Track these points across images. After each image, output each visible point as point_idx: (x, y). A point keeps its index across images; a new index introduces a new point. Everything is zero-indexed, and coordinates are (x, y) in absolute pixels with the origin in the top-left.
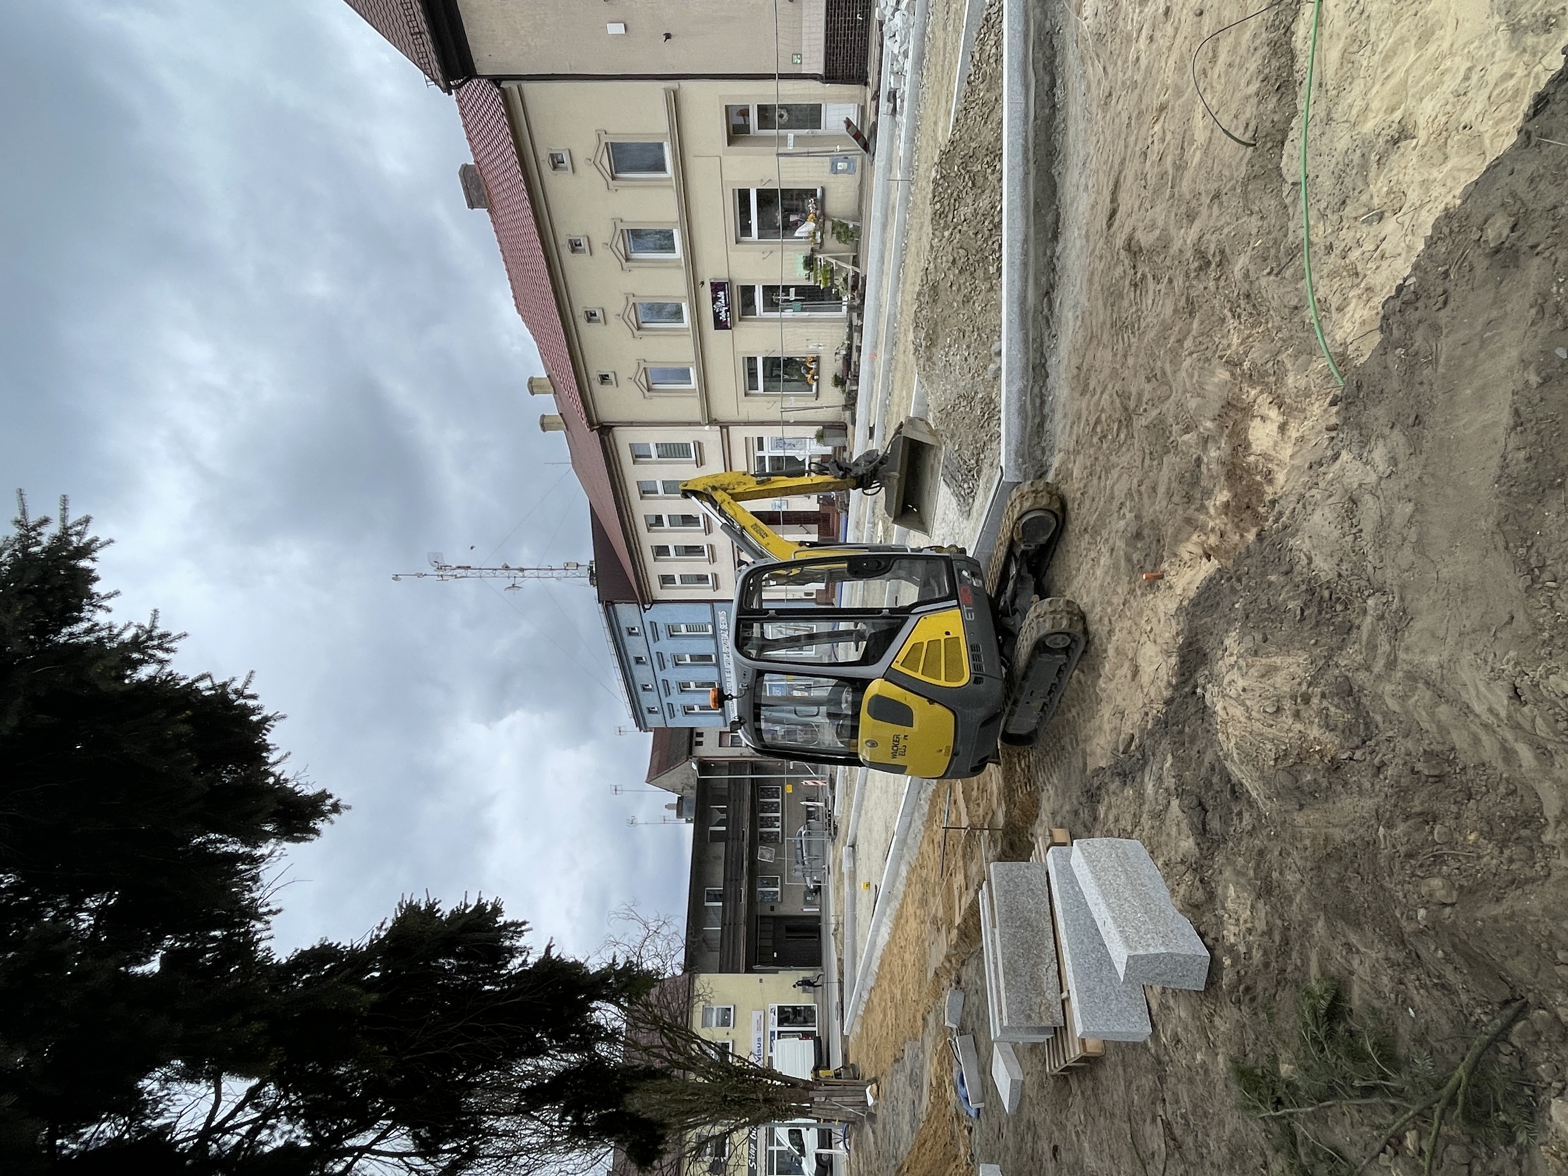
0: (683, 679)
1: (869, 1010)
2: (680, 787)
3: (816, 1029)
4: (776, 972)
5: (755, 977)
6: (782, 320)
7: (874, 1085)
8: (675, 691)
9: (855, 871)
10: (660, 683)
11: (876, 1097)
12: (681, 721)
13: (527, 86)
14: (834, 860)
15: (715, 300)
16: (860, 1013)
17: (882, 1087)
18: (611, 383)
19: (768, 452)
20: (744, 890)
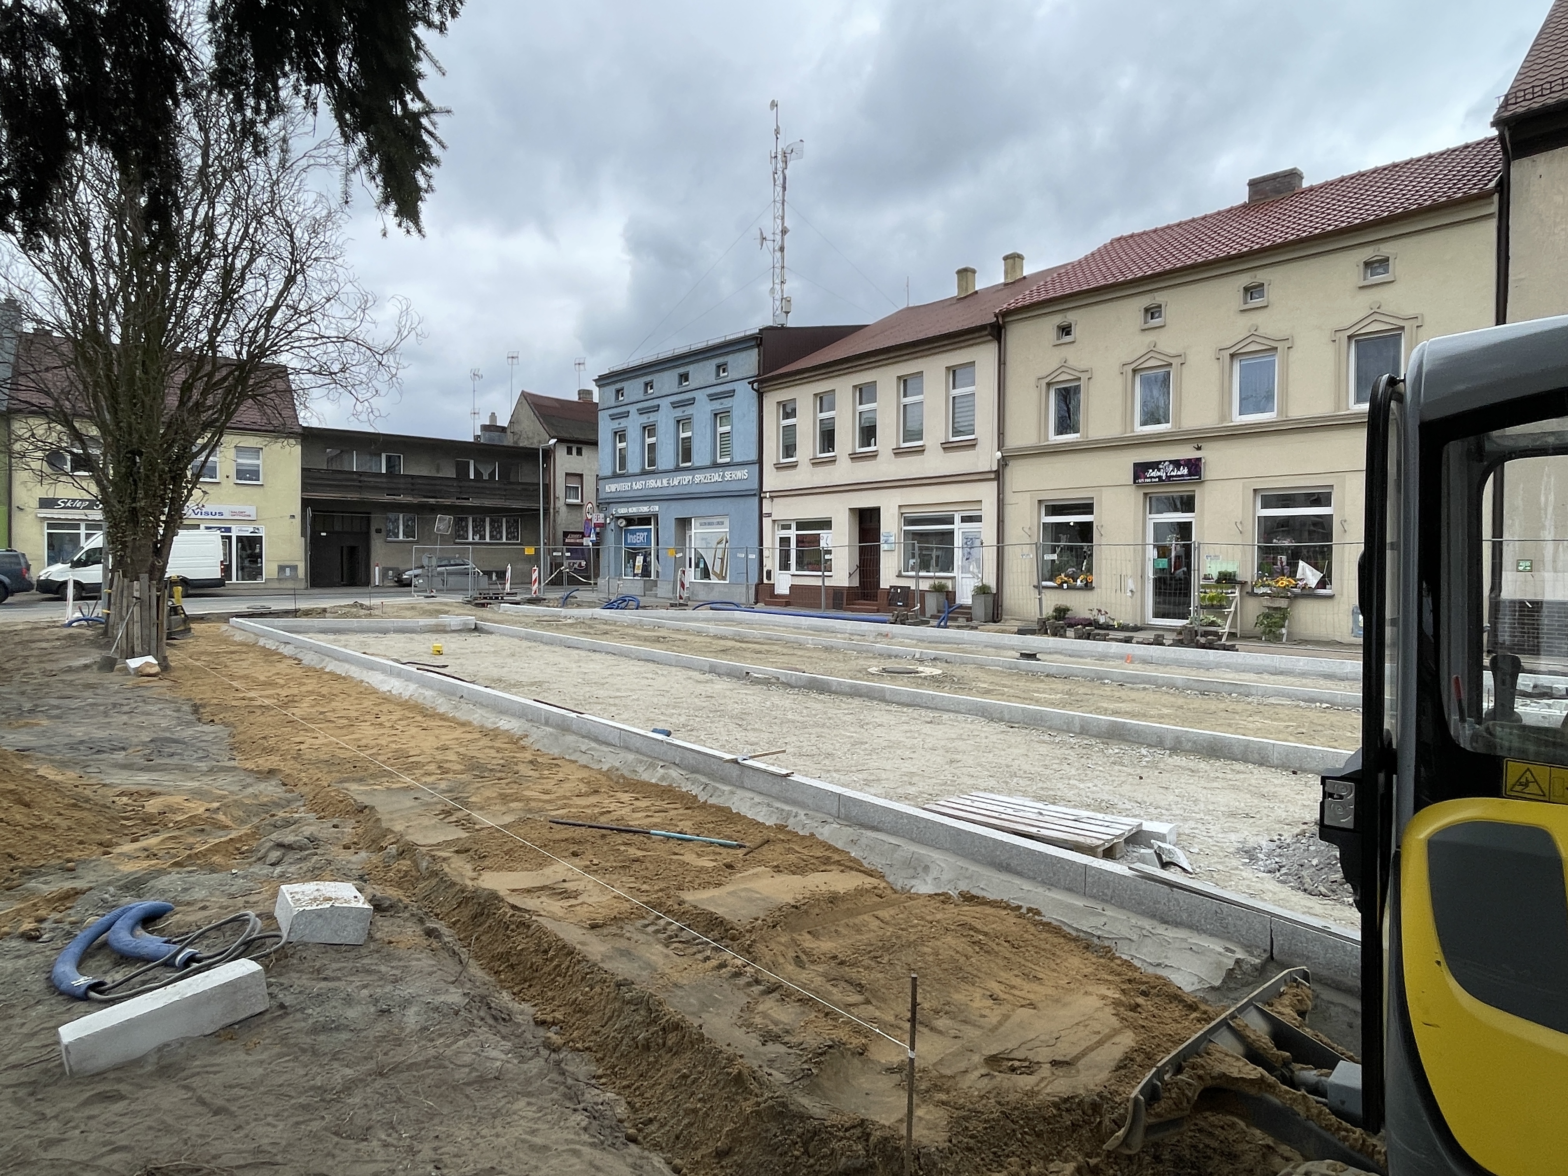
0: (661, 429)
1: (269, 655)
2: (516, 428)
3: (234, 580)
4: (303, 534)
5: (296, 508)
6: (1144, 545)
7: (157, 669)
8: (644, 419)
9: (446, 632)
10: (656, 402)
11: (139, 673)
12: (605, 428)
13: (1492, 226)
14: (446, 604)
15: (1177, 464)
16: (262, 642)
17: (155, 682)
18: (1058, 339)
19: (959, 528)
20: (401, 499)
